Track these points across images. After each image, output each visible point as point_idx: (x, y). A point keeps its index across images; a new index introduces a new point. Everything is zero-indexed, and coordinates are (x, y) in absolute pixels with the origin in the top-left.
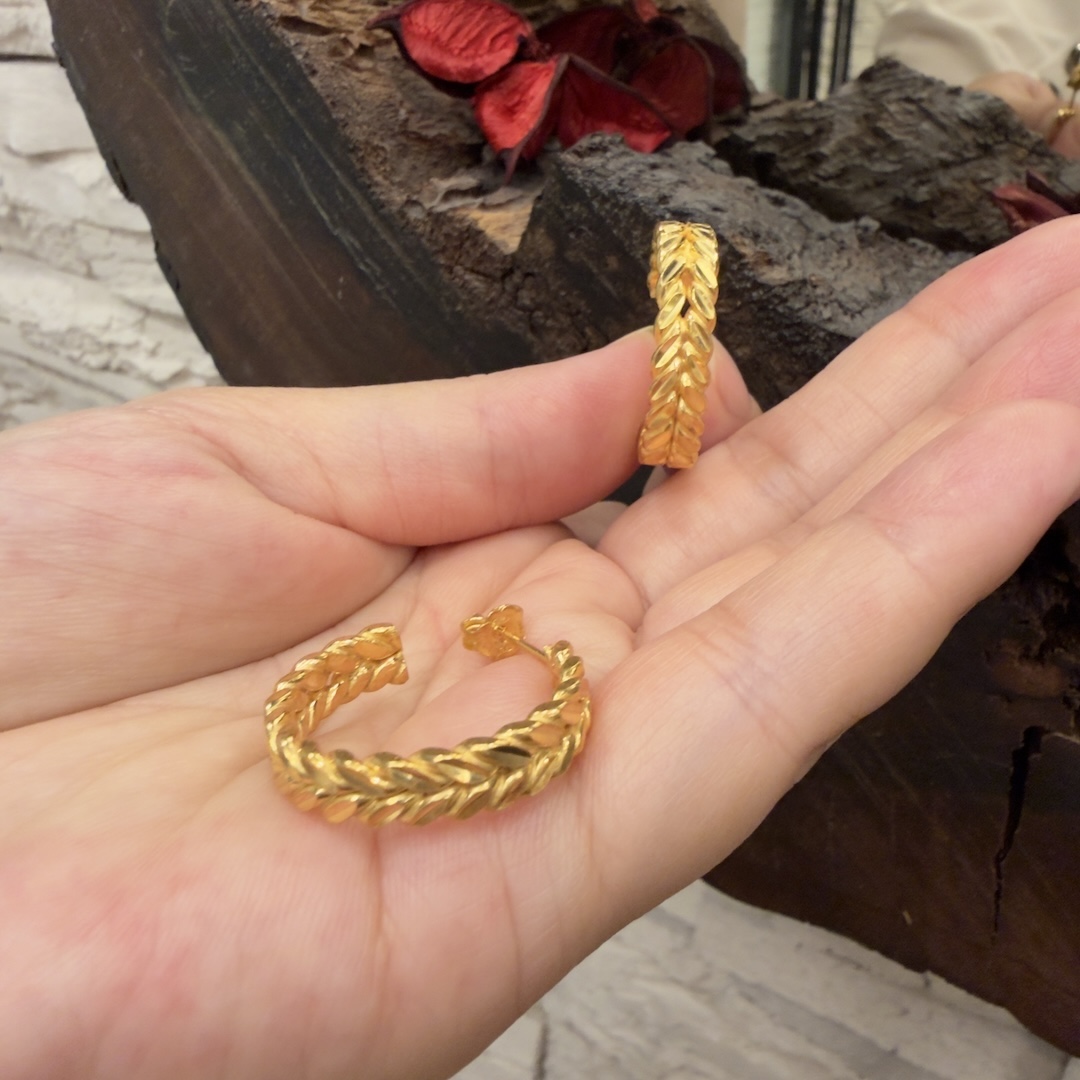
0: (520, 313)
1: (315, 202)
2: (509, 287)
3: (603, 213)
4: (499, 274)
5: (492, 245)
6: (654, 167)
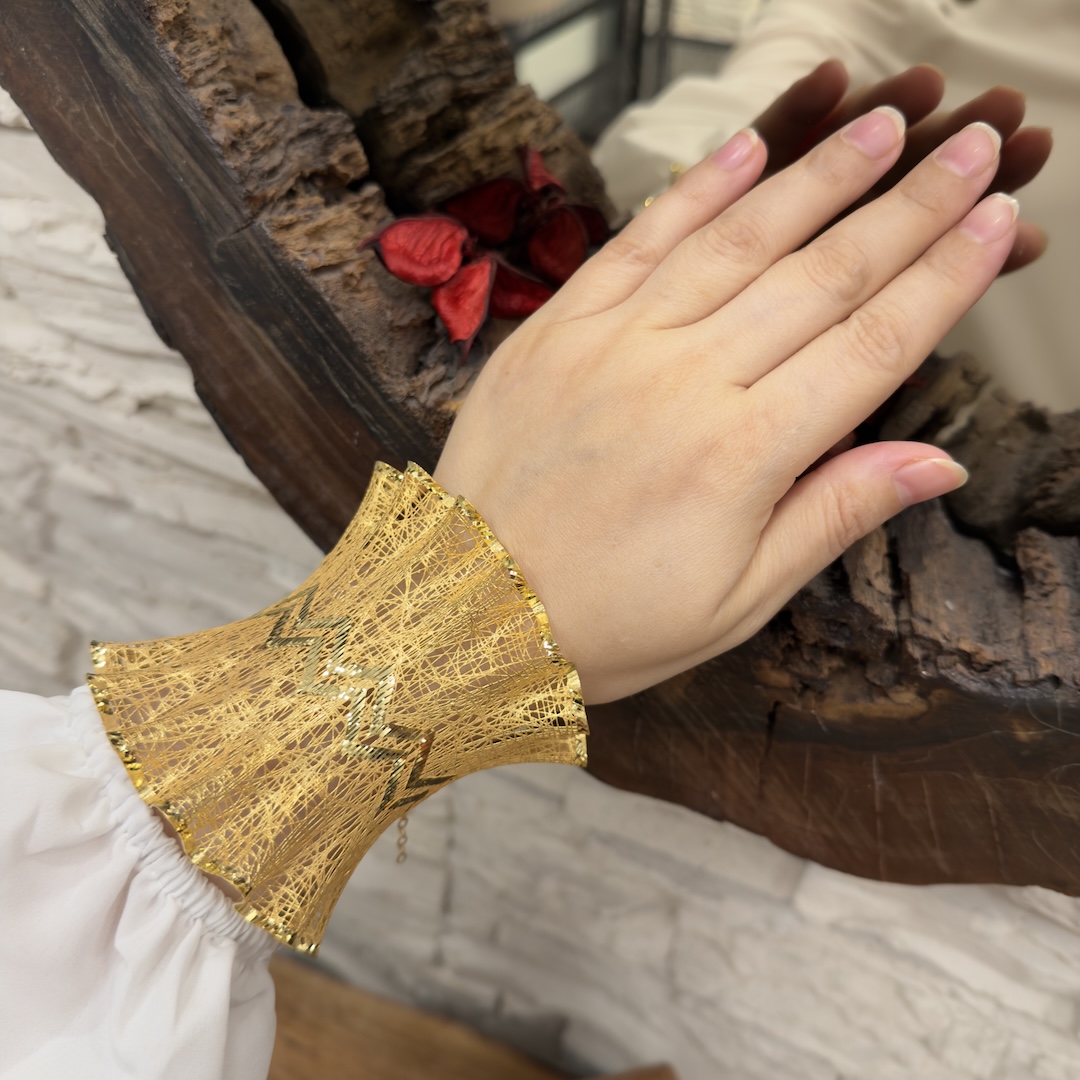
1: (337, 385)
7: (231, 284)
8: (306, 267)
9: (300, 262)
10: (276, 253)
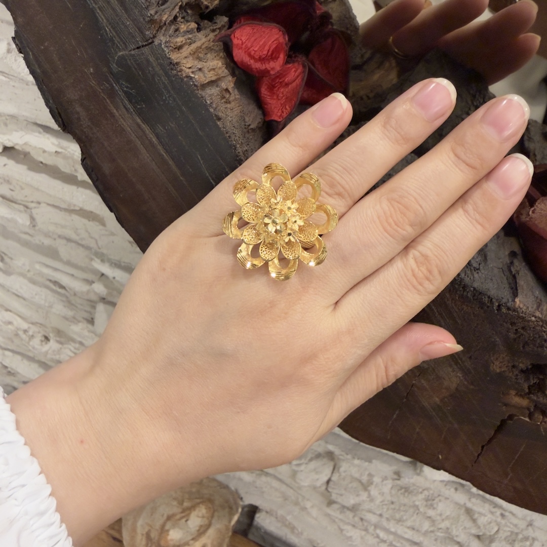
7: (125, 89)
8: (196, 84)
9: (191, 78)
10: (172, 69)
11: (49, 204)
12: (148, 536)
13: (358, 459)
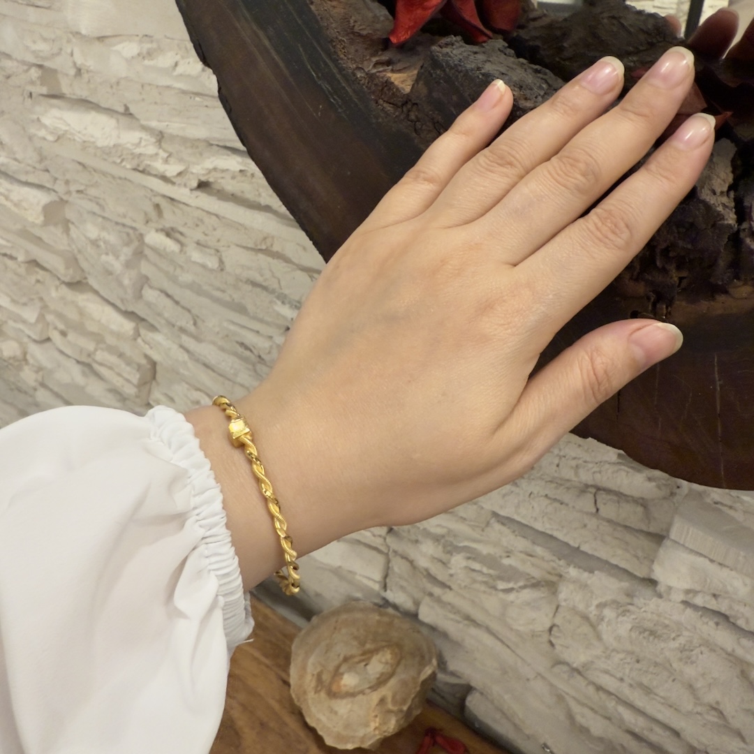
0: (409, 123)
1: (309, 67)
2: (405, 109)
3: (451, 75)
4: (400, 104)
5: (397, 89)
6: (476, 53)
11: (238, 245)
12: (319, 678)
13: (575, 567)
